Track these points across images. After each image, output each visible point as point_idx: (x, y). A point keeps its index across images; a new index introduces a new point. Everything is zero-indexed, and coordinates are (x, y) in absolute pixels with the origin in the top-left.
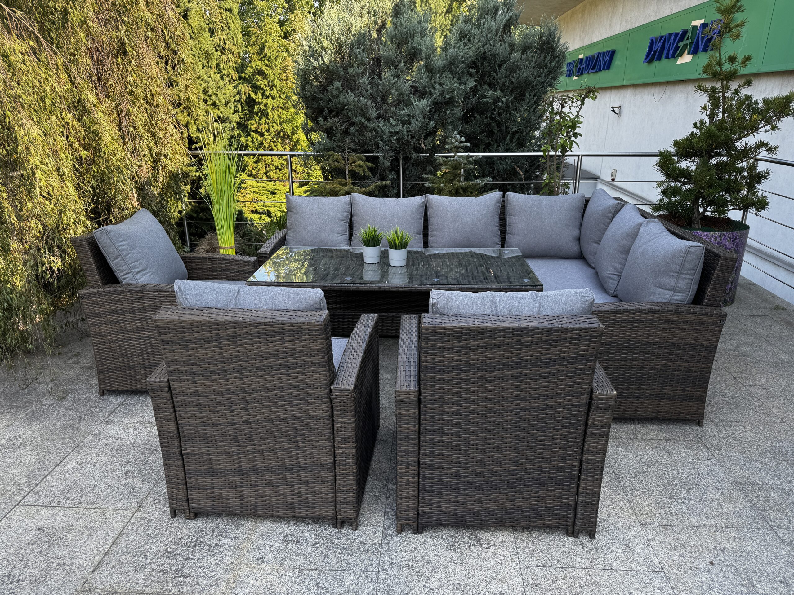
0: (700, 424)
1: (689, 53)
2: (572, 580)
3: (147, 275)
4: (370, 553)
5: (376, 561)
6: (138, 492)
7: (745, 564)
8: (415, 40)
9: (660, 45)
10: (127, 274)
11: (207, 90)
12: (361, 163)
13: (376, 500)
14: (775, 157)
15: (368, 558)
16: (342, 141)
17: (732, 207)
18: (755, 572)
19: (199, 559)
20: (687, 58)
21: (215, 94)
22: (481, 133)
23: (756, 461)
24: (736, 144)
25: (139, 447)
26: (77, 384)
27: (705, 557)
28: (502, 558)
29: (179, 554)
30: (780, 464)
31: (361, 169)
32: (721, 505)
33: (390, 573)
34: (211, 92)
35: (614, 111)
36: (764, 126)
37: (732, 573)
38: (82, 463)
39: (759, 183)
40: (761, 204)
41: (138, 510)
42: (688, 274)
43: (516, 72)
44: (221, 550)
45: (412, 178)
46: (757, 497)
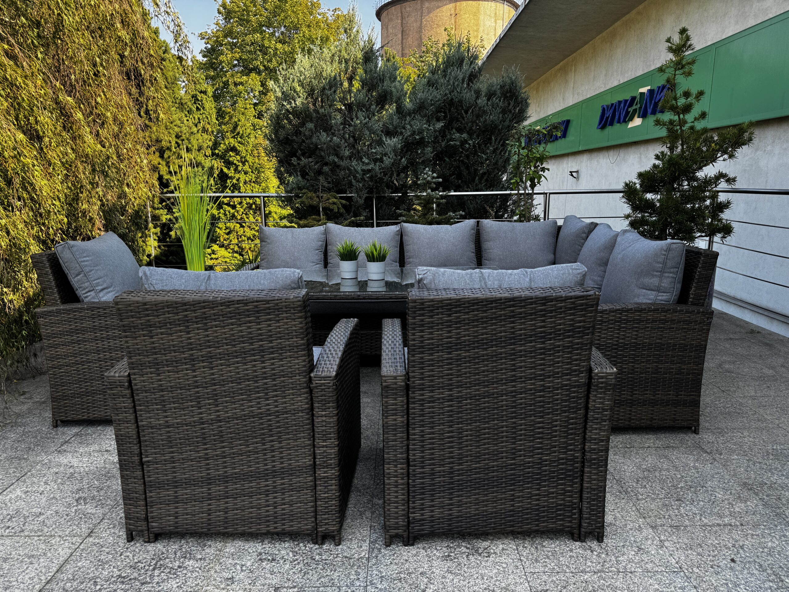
0: (696, 432)
1: (639, 117)
2: (584, 585)
3: (110, 294)
4: (356, 567)
5: (362, 575)
6: (90, 518)
7: (768, 560)
8: (385, 84)
9: (611, 111)
10: (89, 291)
11: (180, 134)
12: (335, 200)
13: (361, 515)
14: (733, 187)
15: (353, 573)
16: (317, 180)
17: (699, 234)
18: (781, 567)
19: (158, 583)
20: (637, 122)
21: (188, 139)
22: (451, 175)
23: (760, 463)
24: (697, 174)
25: (93, 474)
26: (28, 417)
27: (724, 555)
28: (505, 566)
29: (135, 579)
30: (784, 464)
31: (335, 206)
32: (732, 505)
33: (380, 586)
34: (184, 137)
35: (572, 175)
36: (722, 156)
37: (757, 569)
38: (28, 492)
39: (722, 212)
40: (727, 230)
41: (89, 535)
42: (671, 273)
43: (482, 117)
44: (185, 572)
45: (386, 217)
46: (767, 496)
